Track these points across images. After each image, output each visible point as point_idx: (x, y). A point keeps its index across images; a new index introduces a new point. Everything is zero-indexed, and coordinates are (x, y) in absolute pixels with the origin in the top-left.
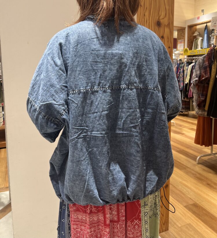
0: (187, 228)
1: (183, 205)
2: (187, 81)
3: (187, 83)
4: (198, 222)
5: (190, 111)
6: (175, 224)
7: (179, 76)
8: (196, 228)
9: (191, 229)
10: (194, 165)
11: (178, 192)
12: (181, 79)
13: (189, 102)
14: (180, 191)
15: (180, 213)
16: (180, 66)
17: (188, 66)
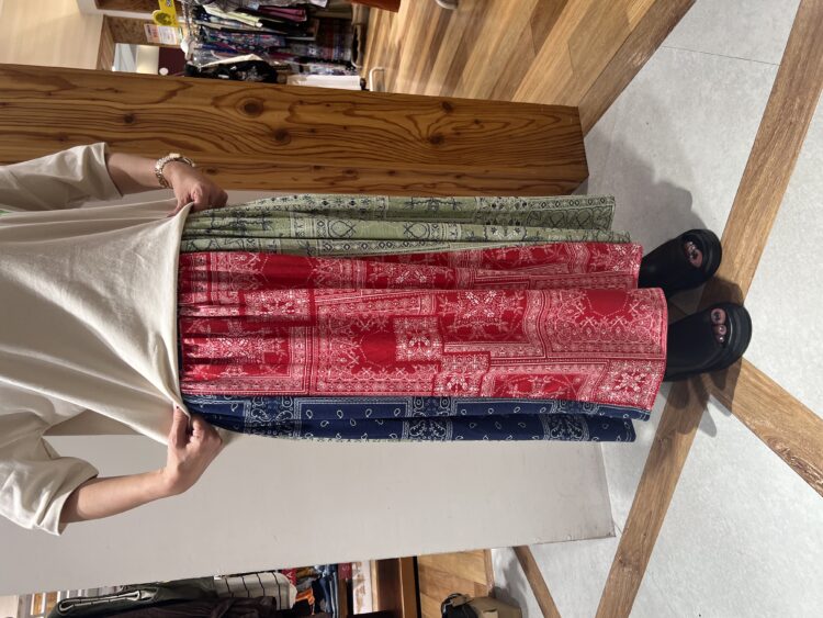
0: (575, 51)
1: (532, 59)
2: (254, 22)
3: (260, 21)
4: (567, 18)
5: (351, 20)
6: (566, 86)
7: (242, 46)
8: (578, 22)
9: (580, 39)
10: (459, 14)
11: (508, 71)
12: (252, 39)
13: (323, 20)
14: (507, 66)
15: (548, 68)
16: (209, 40)
17: (210, 15)
